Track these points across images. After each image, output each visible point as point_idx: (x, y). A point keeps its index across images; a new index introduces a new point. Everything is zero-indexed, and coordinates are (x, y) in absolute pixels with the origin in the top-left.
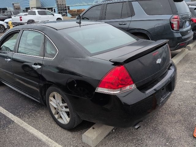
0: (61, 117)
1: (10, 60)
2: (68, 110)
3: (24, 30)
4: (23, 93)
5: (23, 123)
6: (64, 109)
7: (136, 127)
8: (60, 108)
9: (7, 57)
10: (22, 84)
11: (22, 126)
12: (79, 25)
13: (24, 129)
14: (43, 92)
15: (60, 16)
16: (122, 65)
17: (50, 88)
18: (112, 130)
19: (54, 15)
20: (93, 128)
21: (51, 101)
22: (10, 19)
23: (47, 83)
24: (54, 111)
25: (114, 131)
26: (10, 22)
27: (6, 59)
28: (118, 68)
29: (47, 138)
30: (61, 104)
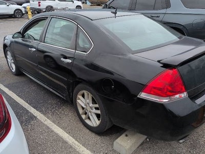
0: (89, 118)
1: (35, 50)
2: (99, 112)
3: (52, 18)
4: (46, 86)
5: (46, 120)
6: (94, 110)
7: (181, 141)
8: (89, 109)
9: (32, 47)
10: (44, 76)
11: (45, 123)
12: (114, 15)
13: (48, 128)
14: (71, 89)
15: (80, 3)
16: (175, 68)
17: (80, 86)
18: (146, 139)
19: (73, 2)
20: (126, 136)
21: (79, 99)
22: (28, 4)
23: (78, 80)
24: (81, 111)
25: (148, 140)
26: (28, 7)
27: (30, 49)
28: (171, 72)
29: (74, 140)
30: (91, 105)
